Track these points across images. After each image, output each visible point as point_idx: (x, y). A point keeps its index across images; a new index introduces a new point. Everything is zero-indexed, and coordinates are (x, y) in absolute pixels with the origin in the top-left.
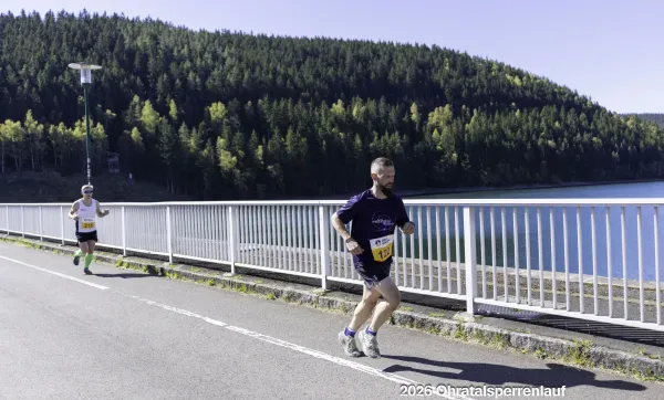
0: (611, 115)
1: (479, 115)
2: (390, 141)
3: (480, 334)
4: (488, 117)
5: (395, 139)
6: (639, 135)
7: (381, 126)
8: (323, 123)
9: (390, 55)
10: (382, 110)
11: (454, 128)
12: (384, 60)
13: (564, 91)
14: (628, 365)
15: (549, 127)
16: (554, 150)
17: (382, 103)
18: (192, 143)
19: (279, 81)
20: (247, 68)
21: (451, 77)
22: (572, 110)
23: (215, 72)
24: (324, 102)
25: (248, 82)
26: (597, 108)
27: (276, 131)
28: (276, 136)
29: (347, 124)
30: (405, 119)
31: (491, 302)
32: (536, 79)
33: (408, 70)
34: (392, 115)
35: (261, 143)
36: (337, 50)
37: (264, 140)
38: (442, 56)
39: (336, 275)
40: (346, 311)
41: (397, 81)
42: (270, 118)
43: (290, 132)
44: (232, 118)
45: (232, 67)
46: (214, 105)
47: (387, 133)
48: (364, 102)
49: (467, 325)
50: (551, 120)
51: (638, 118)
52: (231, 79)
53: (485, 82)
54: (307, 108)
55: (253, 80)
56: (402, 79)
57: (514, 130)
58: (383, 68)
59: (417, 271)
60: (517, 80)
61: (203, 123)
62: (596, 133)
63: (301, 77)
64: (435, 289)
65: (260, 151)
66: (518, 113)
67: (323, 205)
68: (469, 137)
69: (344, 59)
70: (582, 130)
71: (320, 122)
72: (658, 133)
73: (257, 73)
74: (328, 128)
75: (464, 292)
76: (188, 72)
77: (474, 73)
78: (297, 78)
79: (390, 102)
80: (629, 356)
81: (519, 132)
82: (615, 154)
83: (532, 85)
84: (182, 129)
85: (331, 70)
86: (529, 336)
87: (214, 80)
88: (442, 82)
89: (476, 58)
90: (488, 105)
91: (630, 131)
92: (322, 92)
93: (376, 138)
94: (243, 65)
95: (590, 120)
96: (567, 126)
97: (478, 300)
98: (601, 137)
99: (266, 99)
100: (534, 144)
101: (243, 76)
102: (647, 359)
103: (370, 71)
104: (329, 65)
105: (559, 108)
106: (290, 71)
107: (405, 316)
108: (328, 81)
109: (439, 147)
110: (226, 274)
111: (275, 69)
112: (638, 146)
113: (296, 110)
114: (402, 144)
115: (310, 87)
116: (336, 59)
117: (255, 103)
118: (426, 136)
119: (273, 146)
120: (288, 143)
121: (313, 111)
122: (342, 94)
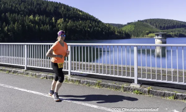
0: (103, 23)
1: (71, 21)
2: (46, 27)
4: (73, 22)
5: (48, 27)
6: (109, 28)
7: (44, 23)
8: (27, 21)
9: (47, 4)
10: (44, 19)
11: (64, 25)
12: (45, 5)
13: (92, 17)
15: (89, 25)
16: (89, 31)
17: (44, 17)
19: (13, 8)
20: (3, 4)
21: (64, 11)
22: (94, 21)
24: (27, 15)
25: (3, 8)
26: (100, 21)
27: (12, 23)
28: (12, 24)
29: (34, 22)
30: (51, 21)
32: (85, 13)
33: (52, 8)
34: (47, 20)
35: (6, 26)
37: (7, 25)
38: (61, 5)
39: (29, 65)
40: (32, 76)
42: (10, 19)
43: (16, 23)
47: (45, 25)
48: (39, 16)
49: (68, 78)
50: (89, 23)
51: (109, 24)
53: (73, 13)
54: (22, 17)
55: (5, 7)
56: (50, 10)
57: (80, 26)
58: (45, 7)
60: (81, 13)
62: (99, 27)
65: (6, 28)
66: (81, 21)
67: (26, 45)
68: (68, 27)
69: (34, 4)
70: (96, 27)
71: (26, 21)
72: (114, 28)
74: (28, 23)
77: (70, 10)
78: (19, 8)
79: (47, 16)
82: (104, 33)
83: (85, 15)
85: (30, 7)
88: (61, 12)
89: (70, 7)
90: (73, 19)
91: (107, 27)
92: (27, 12)
93: (42, 26)
95: (98, 24)
96: (93, 26)
98: (101, 29)
99: (9, 13)
100: (85, 30)
103: (41, 8)
104: (29, 5)
105: (91, 21)
106: (17, 6)
108: (28, 9)
109: (60, 29)
111: (12, 5)
112: (109, 31)
113: (18, 17)
114: (50, 28)
115: (23, 11)
116: (31, 3)
117: (5, 14)
118: (57, 26)
119: (10, 27)
120: (15, 26)
121: (24, 17)
122: (33, 14)
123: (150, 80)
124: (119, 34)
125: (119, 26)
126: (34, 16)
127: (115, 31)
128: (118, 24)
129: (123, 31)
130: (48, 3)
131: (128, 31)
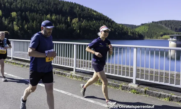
0: (116, 24)
1: (85, 21)
2: (62, 26)
3: (76, 77)
4: (87, 22)
5: (63, 26)
6: (122, 29)
7: (60, 22)
10: (60, 18)
11: (79, 24)
12: (61, 5)
13: (106, 17)
14: (110, 85)
17: (60, 16)
18: (6, 22)
19: (32, 8)
20: (24, 3)
21: (79, 11)
22: (108, 22)
23: (14, 4)
24: (45, 14)
25: (23, 7)
26: (113, 22)
27: (31, 21)
28: (31, 22)
30: (66, 21)
31: (80, 69)
32: (99, 13)
33: (68, 8)
34: (63, 19)
35: (26, 24)
36: (49, 1)
37: (27, 23)
41: (65, 11)
42: (29, 18)
43: (35, 22)
44: (18, 17)
45: (19, 3)
46: (13, 13)
47: (61, 24)
48: (56, 16)
49: (73, 74)
50: (102, 23)
51: (122, 25)
52: (19, 6)
53: (87, 13)
54: (40, 16)
55: (25, 7)
56: (66, 10)
57: (93, 25)
58: (61, 7)
59: (62, 60)
60: (95, 13)
61: (10, 17)
62: (113, 28)
63: (39, 7)
64: (66, 65)
65: (26, 26)
66: (95, 21)
68: (82, 27)
69: (51, 4)
71: (43, 20)
72: (127, 29)
73: (26, 5)
75: (73, 66)
76: (6, 3)
77: (85, 11)
78: (37, 8)
79: (63, 16)
80: (111, 82)
81: (95, 26)
82: (117, 33)
83: (99, 15)
84: (3, 18)
85: (47, 6)
86: (88, 77)
87: (14, 6)
88: (76, 12)
89: (85, 7)
90: (87, 18)
91: (120, 28)
92: (44, 12)
94: (22, 2)
95: (111, 24)
97: (76, 68)
99: (28, 12)
101: (22, 5)
102: (114, 83)
103: (58, 8)
104: (47, 5)
105: (104, 21)
106: (36, 6)
107: (58, 72)
108: (46, 9)
109: (74, 28)
110: (10, 60)
111: (32, 4)
112: (122, 31)
113: (37, 16)
114: (65, 27)
115: (41, 10)
116: (49, 3)
117: (25, 13)
118: (72, 25)
119: (30, 25)
120: (34, 25)
121: (42, 16)
122: (50, 13)
123: (148, 81)
124: (132, 35)
125: (132, 27)
126: (51, 16)
127: (128, 32)
128: (132, 25)
129: (136, 32)
130: (64, 3)
131: (141, 32)
